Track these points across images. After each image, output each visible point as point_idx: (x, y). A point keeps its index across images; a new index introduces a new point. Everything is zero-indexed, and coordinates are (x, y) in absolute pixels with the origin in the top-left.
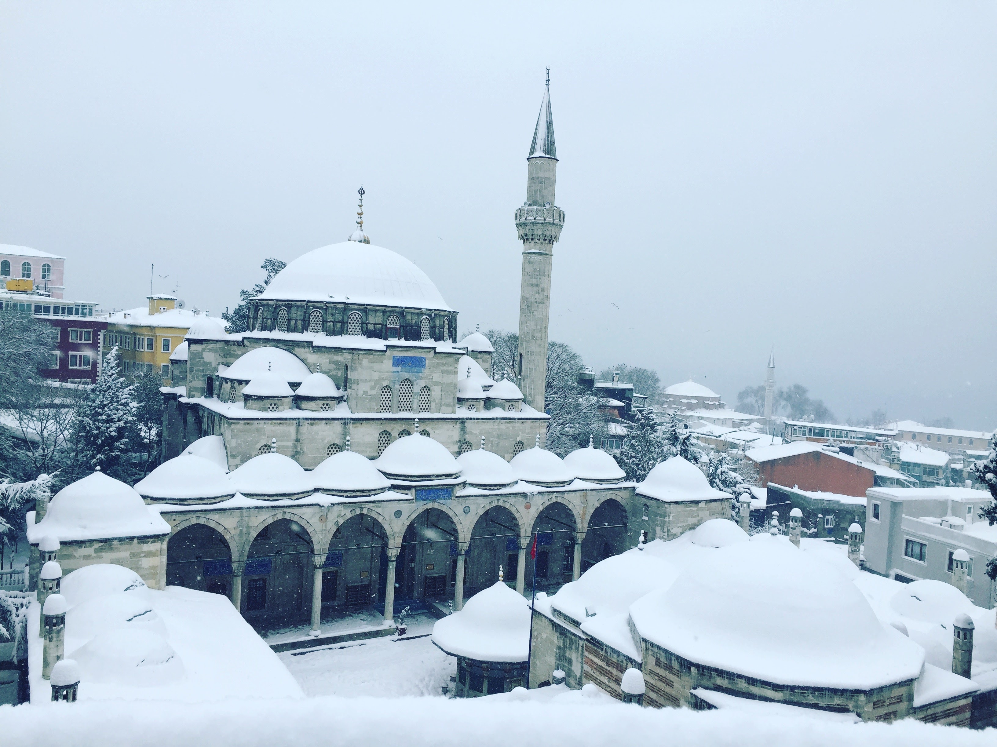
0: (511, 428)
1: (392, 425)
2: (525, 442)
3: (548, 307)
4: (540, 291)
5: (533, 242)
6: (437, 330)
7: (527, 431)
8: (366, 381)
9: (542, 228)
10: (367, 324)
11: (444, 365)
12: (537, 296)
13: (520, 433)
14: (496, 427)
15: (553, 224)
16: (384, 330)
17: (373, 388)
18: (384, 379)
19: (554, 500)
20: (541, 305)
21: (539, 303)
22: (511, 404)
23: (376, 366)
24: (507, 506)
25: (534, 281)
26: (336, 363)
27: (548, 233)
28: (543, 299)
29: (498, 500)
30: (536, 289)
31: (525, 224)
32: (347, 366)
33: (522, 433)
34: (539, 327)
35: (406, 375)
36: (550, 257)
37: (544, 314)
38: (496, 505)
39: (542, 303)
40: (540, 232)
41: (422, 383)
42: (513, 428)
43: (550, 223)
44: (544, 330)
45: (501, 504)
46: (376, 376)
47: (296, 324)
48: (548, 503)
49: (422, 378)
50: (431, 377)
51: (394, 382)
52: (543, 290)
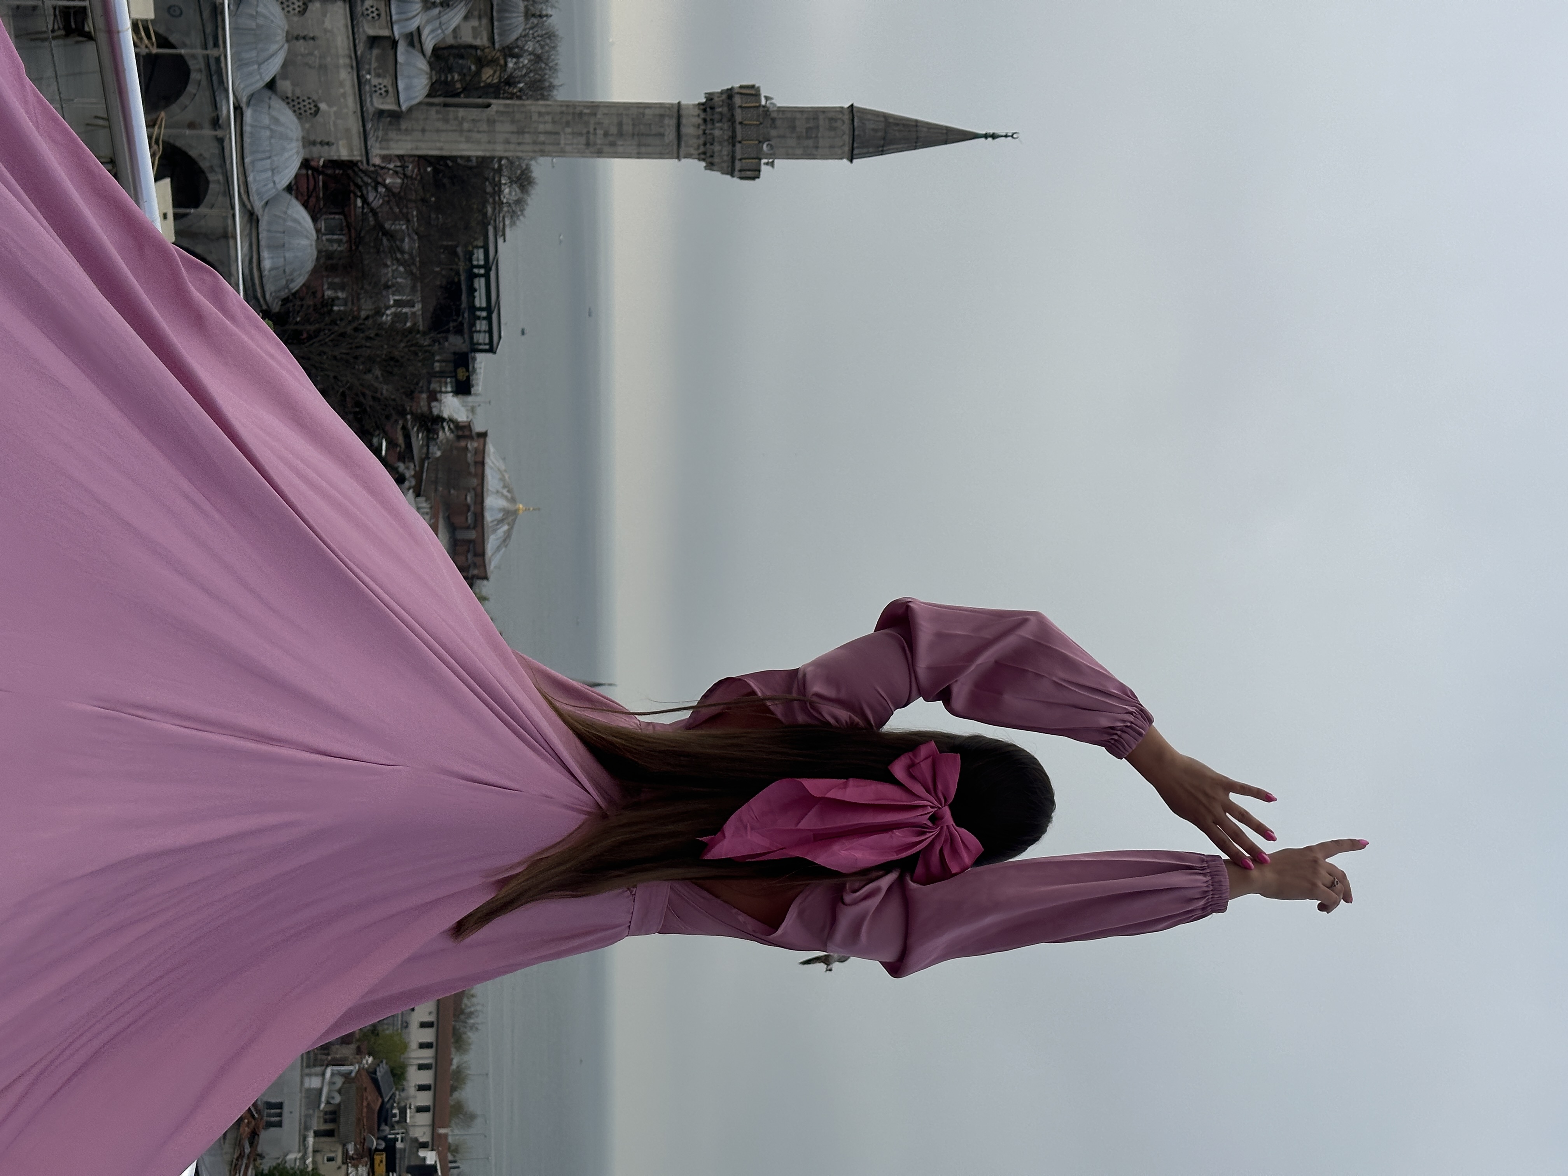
0: (342, 91)
2: (319, 118)
3: (582, 154)
4: (611, 138)
5: (700, 121)
7: (339, 122)
9: (726, 137)
12: (600, 132)
13: (335, 109)
14: (341, 61)
15: (733, 159)
19: (211, 177)
20: (583, 140)
21: (588, 139)
22: (390, 89)
24: (191, 88)
25: (628, 128)
27: (717, 148)
28: (595, 144)
29: (200, 71)
30: (614, 130)
31: (731, 108)
33: (335, 113)
34: (542, 138)
36: (675, 155)
37: (568, 148)
38: (192, 67)
39: (588, 144)
40: (717, 133)
42: (344, 95)
43: (733, 152)
44: (537, 148)
45: (194, 76)
48: (204, 165)
52: (613, 144)
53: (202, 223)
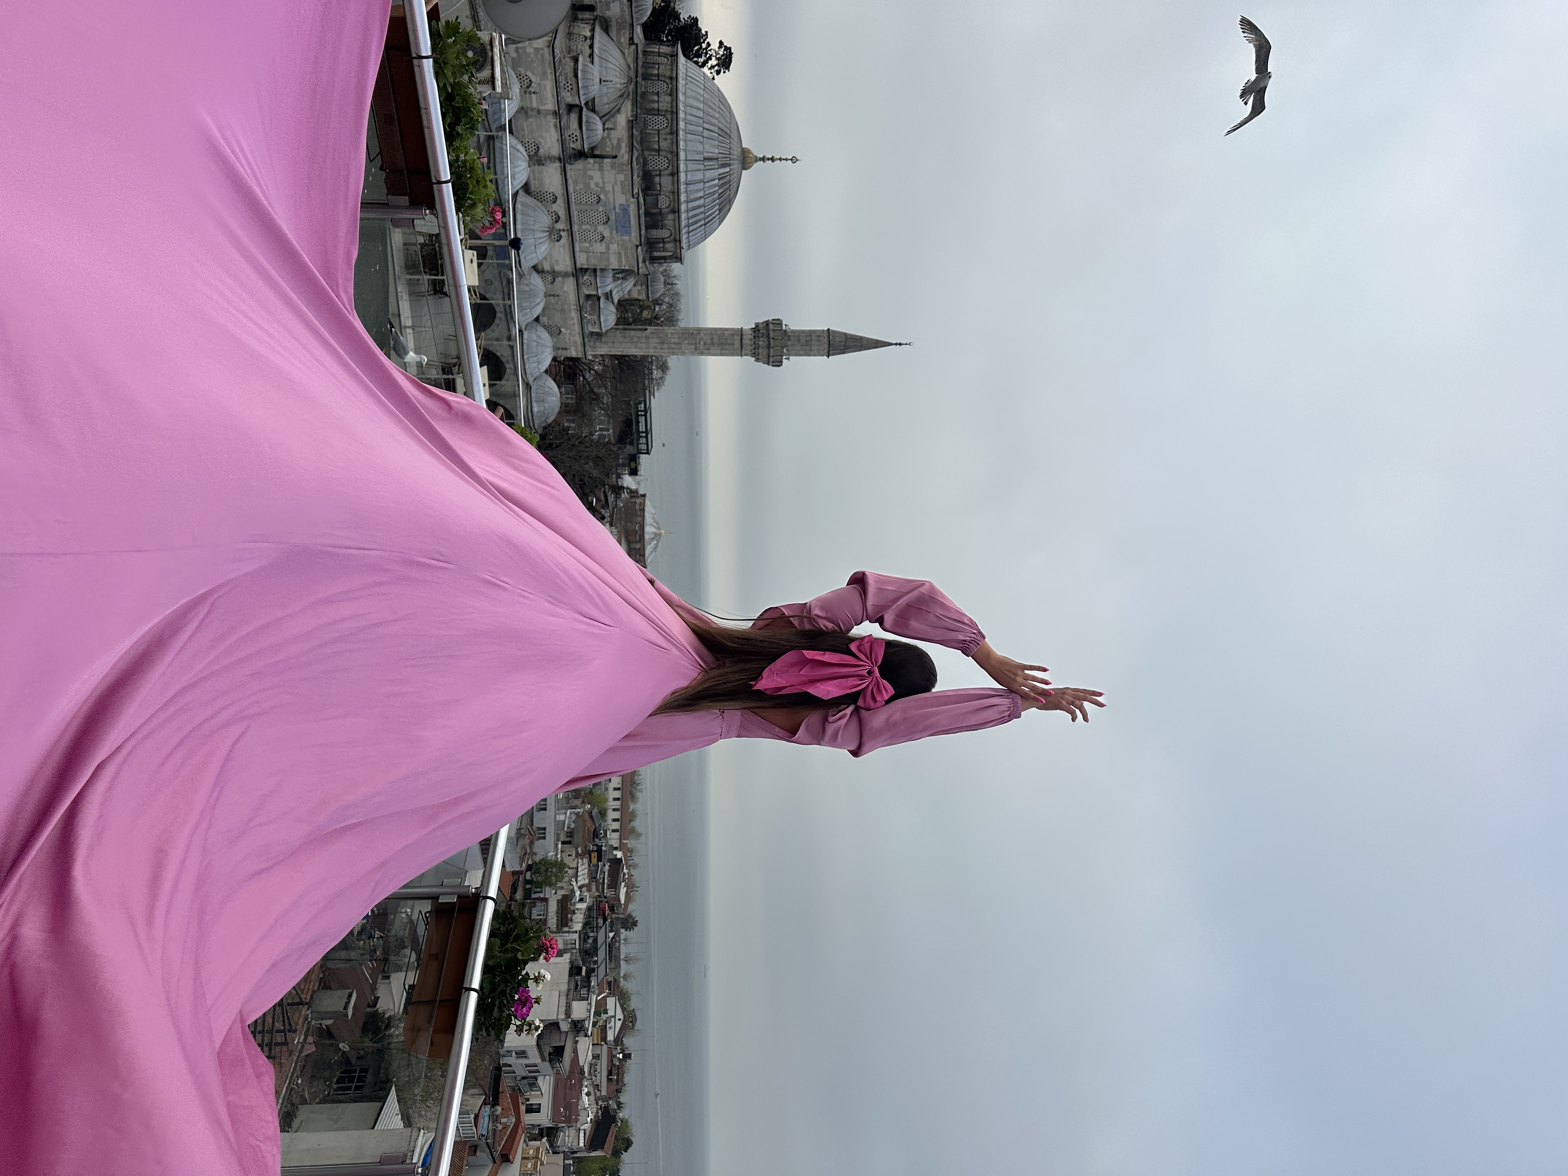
0: (572, 322)
1: (562, 205)
2: (561, 336)
3: (693, 354)
4: (707, 346)
5: (753, 337)
6: (661, 245)
7: (571, 338)
8: (603, 178)
9: (765, 345)
10: (660, 175)
11: (626, 255)
12: (702, 343)
13: (569, 331)
14: (572, 307)
15: (769, 357)
16: (654, 192)
17: (597, 185)
18: (606, 195)
19: (507, 366)
20: (693, 347)
21: (696, 346)
22: (597, 321)
23: (618, 188)
24: (497, 321)
25: (716, 341)
26: (619, 147)
27: (761, 350)
28: (700, 349)
29: (501, 312)
30: (709, 342)
31: (768, 330)
32: (616, 157)
33: (569, 333)
34: (673, 346)
35: (613, 218)
36: (740, 354)
37: (686, 351)
38: (497, 311)
39: (696, 349)
40: (761, 343)
41: (606, 234)
42: (573, 324)
43: (769, 353)
44: (670, 351)
45: (498, 315)
46: (609, 187)
47: (654, 102)
48: (504, 360)
49: (611, 233)
50: (613, 241)
51: (605, 205)
52: (708, 349)
53: (503, 389)
